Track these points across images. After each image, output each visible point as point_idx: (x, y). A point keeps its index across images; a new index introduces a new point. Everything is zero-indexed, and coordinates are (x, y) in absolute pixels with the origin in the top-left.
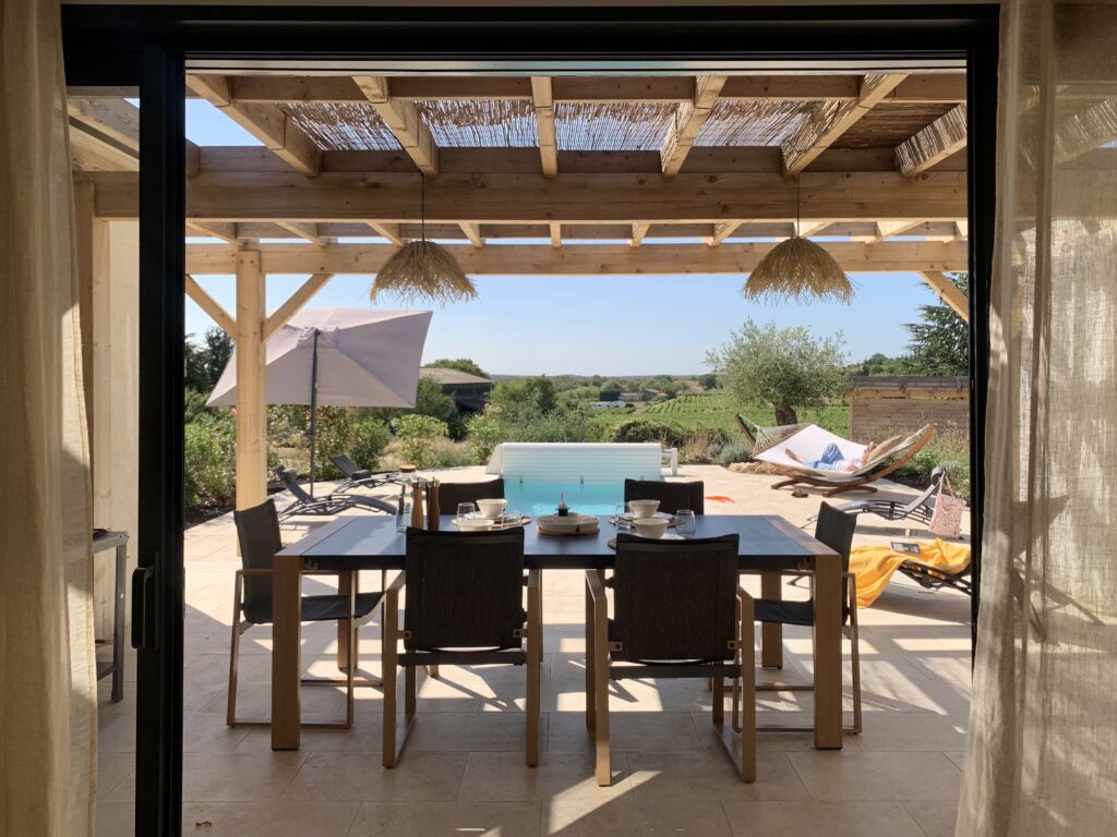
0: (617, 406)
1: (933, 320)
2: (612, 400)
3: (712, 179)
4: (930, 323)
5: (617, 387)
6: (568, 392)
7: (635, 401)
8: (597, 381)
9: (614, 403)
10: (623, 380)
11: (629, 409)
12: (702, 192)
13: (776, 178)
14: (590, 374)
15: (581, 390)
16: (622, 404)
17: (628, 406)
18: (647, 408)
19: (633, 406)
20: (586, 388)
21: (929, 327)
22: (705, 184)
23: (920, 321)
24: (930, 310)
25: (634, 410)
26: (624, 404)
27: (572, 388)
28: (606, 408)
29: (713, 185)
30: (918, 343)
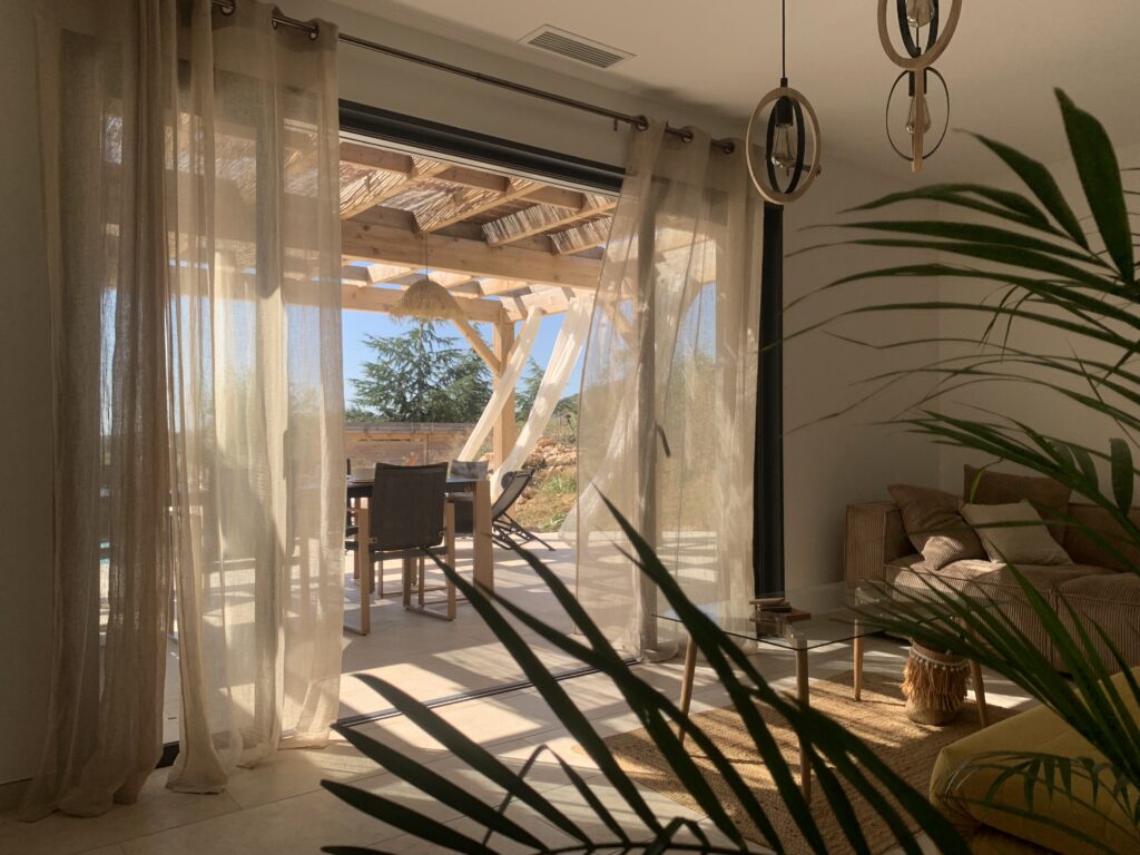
1: (373, 376)
3: (366, 228)
4: (371, 379)
12: (359, 236)
13: (408, 234)
21: (369, 383)
22: (360, 230)
23: (363, 377)
24: (371, 367)
29: (368, 232)
30: (361, 397)
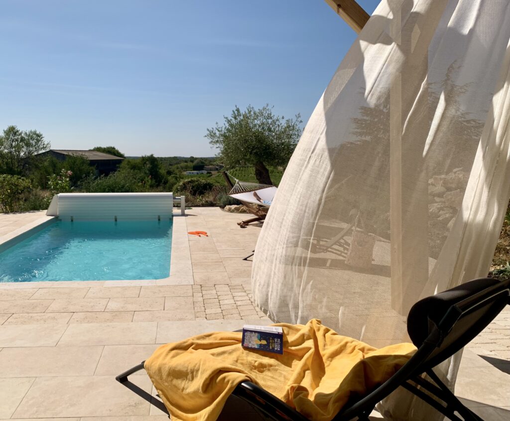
0: (203, 173)
2: (199, 170)
5: (202, 163)
6: (176, 166)
7: (212, 170)
8: (192, 159)
9: (201, 172)
10: (206, 159)
11: (209, 175)
14: (189, 156)
15: (183, 164)
16: (205, 172)
17: (208, 173)
18: (218, 174)
19: (211, 173)
20: (186, 163)
25: (212, 175)
26: (206, 172)
27: (179, 163)
28: (196, 174)
